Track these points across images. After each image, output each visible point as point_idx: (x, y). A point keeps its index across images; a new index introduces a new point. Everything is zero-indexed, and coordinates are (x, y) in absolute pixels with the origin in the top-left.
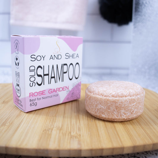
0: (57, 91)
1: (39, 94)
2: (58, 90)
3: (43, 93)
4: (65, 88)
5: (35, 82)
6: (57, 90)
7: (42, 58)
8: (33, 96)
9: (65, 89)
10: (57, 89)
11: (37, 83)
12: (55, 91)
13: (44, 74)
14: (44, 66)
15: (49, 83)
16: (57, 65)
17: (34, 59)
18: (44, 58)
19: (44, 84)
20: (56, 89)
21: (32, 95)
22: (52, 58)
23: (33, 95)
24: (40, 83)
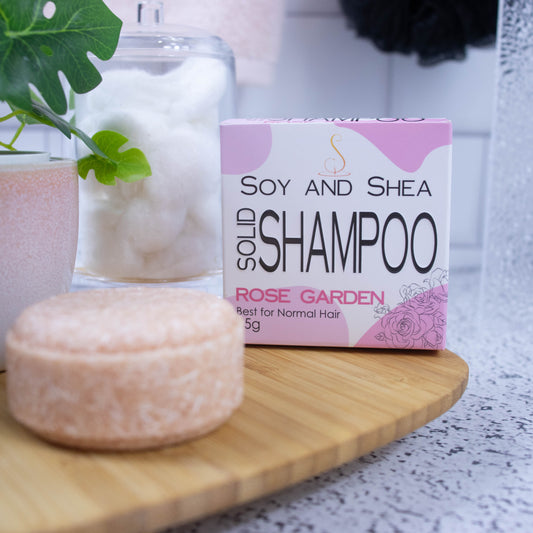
0: (335, 300)
1: (266, 296)
2: (338, 298)
3: (281, 296)
4: (369, 295)
5: (256, 257)
6: (332, 297)
7: (279, 188)
8: (247, 300)
9: (368, 300)
10: (332, 292)
11: (261, 262)
12: (326, 299)
13: (287, 236)
14: (284, 213)
15: (305, 267)
16: (334, 214)
17: (252, 190)
18: (284, 188)
19: (284, 270)
20: (328, 294)
21: (244, 295)
22: (316, 190)
23: (248, 296)
24: (270, 263)
